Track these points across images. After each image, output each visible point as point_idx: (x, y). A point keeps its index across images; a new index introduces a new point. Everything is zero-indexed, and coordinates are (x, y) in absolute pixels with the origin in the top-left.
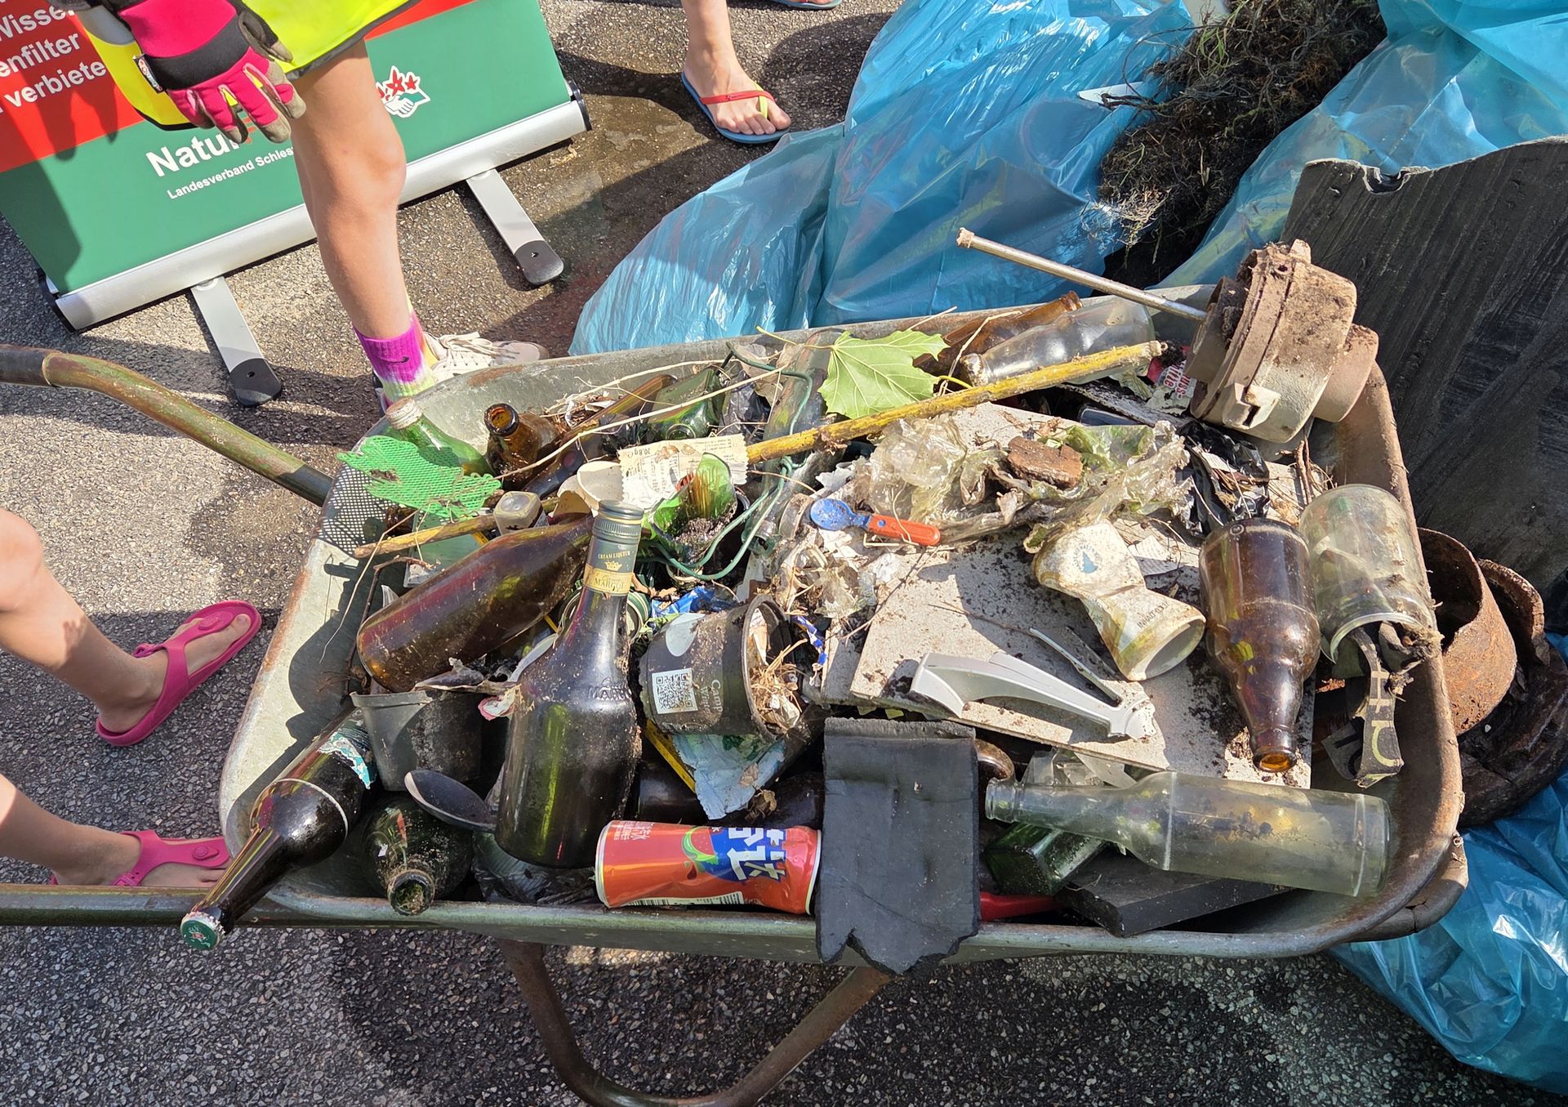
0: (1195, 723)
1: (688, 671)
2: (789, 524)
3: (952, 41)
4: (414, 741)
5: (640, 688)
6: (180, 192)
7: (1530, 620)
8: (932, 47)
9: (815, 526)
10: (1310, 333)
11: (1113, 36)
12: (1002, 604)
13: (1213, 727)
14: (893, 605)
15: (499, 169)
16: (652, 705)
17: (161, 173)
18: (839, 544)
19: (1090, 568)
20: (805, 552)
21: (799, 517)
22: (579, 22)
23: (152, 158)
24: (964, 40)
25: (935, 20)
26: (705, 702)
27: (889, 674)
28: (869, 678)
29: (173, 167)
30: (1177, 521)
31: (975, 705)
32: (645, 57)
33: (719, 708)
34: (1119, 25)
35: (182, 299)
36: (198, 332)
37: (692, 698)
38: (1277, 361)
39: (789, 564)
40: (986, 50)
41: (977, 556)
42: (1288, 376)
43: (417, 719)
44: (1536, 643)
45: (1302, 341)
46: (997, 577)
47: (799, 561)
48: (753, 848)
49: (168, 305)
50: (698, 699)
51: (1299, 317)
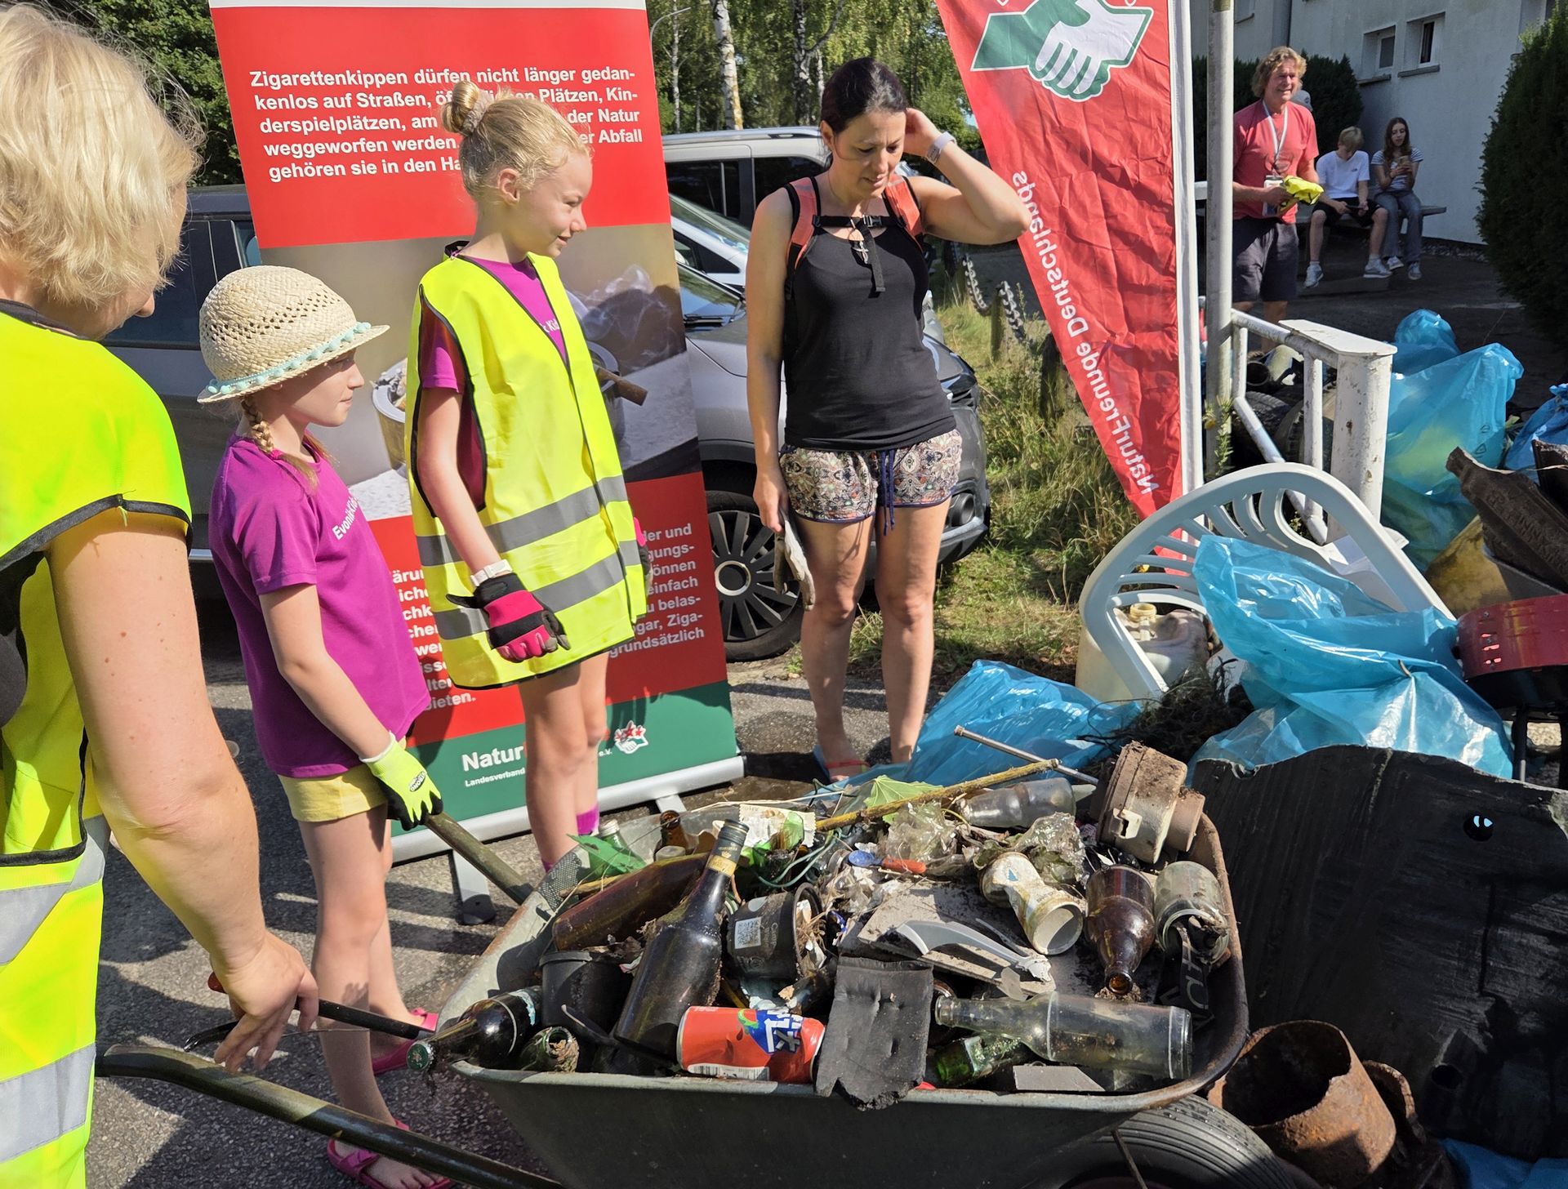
0: (1077, 981)
1: (759, 919)
2: (835, 863)
3: (985, 706)
4: (573, 988)
5: (727, 931)
6: (473, 783)
7: (1403, 1104)
8: (972, 709)
9: (851, 864)
10: (1156, 780)
11: (1090, 715)
12: (961, 911)
13: (1089, 983)
14: (891, 902)
15: (682, 795)
16: (733, 942)
17: (466, 769)
18: (863, 876)
19: (1012, 878)
20: (842, 879)
21: (841, 859)
22: (751, 721)
23: (465, 758)
24: (992, 707)
25: (975, 695)
26: (766, 939)
27: (883, 933)
28: (870, 932)
29: (476, 766)
30: (1079, 886)
31: (934, 952)
32: (791, 743)
33: (774, 943)
34: (1093, 710)
35: (445, 857)
36: (449, 877)
37: (759, 936)
38: (1137, 795)
39: (831, 885)
40: (1006, 714)
41: (949, 889)
42: (1145, 805)
43: (579, 972)
44: (1411, 1122)
45: (1151, 784)
46: (961, 899)
47: (837, 885)
48: (782, 1019)
49: (434, 861)
50: (762, 936)
51: (1148, 771)
